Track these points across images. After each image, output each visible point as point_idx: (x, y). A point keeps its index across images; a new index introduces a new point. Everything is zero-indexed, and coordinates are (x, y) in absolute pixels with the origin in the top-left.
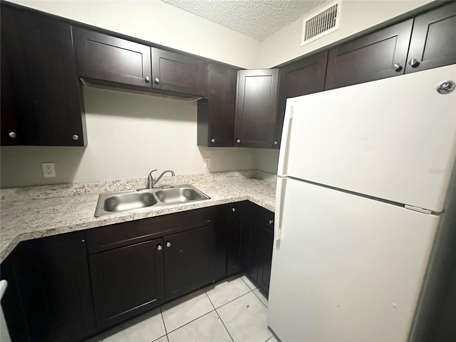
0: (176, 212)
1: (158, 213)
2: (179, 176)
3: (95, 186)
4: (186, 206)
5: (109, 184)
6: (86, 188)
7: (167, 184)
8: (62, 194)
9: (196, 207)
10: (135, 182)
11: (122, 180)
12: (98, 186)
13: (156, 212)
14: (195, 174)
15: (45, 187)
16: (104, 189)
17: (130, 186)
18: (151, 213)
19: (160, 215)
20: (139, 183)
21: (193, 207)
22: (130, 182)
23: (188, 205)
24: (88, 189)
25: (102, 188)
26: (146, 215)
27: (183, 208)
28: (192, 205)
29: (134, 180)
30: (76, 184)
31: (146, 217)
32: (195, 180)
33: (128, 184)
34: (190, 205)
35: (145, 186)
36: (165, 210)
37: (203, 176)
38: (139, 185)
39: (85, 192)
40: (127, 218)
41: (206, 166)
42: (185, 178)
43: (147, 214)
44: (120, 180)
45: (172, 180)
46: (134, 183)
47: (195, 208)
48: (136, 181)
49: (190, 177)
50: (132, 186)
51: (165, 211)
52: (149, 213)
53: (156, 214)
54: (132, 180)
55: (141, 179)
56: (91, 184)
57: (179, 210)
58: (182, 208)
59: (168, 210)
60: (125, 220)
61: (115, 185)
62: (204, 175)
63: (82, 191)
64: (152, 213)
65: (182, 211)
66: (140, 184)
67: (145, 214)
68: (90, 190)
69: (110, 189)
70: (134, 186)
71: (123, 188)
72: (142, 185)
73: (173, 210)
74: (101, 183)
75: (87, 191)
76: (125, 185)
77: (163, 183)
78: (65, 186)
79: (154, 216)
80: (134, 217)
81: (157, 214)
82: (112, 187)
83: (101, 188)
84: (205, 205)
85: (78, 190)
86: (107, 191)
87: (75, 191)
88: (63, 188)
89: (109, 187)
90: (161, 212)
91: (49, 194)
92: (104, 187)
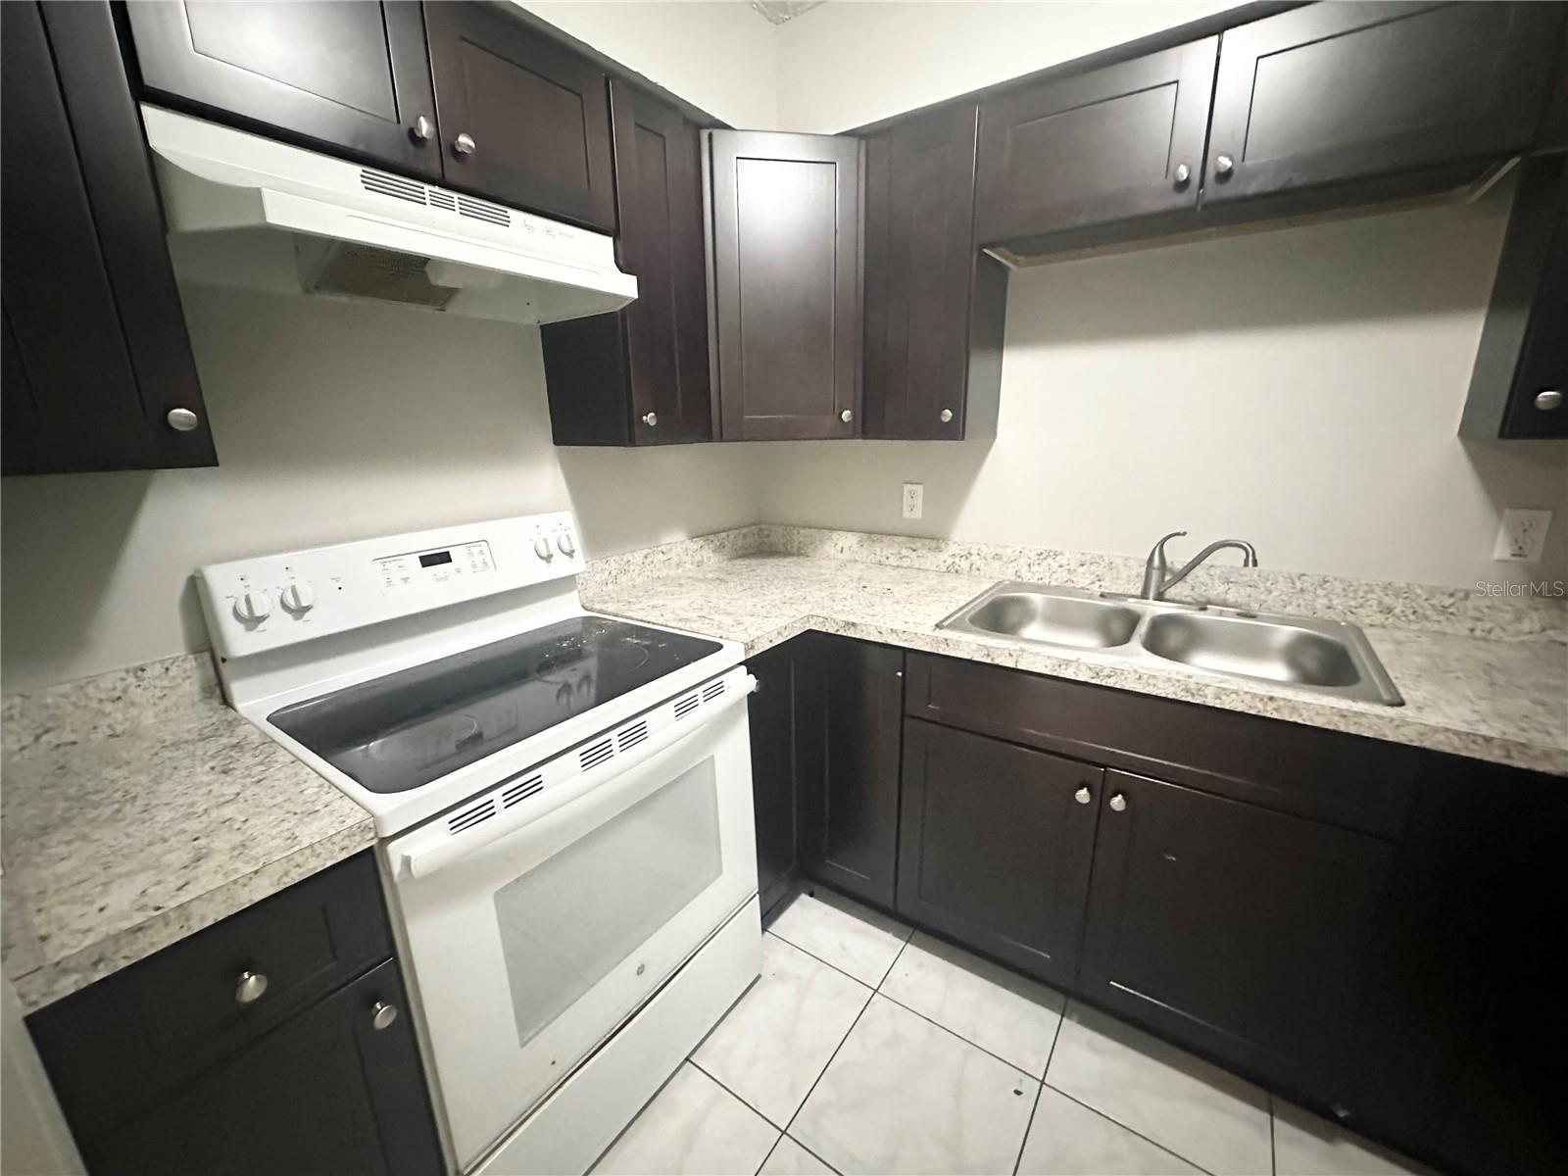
0: (1170, 696)
1: (1097, 674)
2: (1304, 575)
3: (994, 558)
4: (1224, 689)
5: (1029, 558)
6: (974, 558)
7: (1231, 598)
8: (925, 563)
9: (1275, 709)
10: (1104, 567)
11: (1067, 555)
12: (1000, 559)
13: (1090, 669)
14: (1408, 584)
15: (900, 539)
16: (1014, 571)
17: (1087, 575)
18: (1074, 665)
19: (1104, 683)
20: (1118, 571)
21: (1260, 706)
22: (1091, 564)
23: (1235, 687)
24: (979, 563)
25: (1011, 566)
26: (1057, 667)
27: (1210, 691)
28: (1254, 696)
29: (1106, 558)
30: (954, 543)
31: (1055, 674)
32: (1397, 611)
33: (1081, 570)
34: (1247, 693)
35: (1137, 589)
36: (1126, 673)
37: (1469, 604)
38: (1118, 578)
39: (968, 569)
40: (999, 656)
41: (1502, 550)
42: (1339, 590)
43: (1060, 666)
44: (1062, 554)
45: (1261, 585)
46: (1101, 567)
47: (1268, 715)
48: (1111, 563)
49: (1366, 592)
50: (1093, 577)
51: (1126, 678)
52: (1068, 662)
53: (1091, 674)
54: (1098, 560)
55: (1127, 559)
56: (985, 549)
57: (1183, 693)
58: (1199, 690)
59: (1137, 676)
60: (992, 660)
61: (1045, 562)
62: (1472, 596)
63: (965, 564)
64: (1077, 668)
65: (1198, 700)
66: (1121, 576)
67: (1055, 661)
68: (982, 568)
69: (1030, 575)
70: (1099, 580)
71: (1065, 579)
72: (1129, 584)
73: (1160, 685)
74: (1009, 551)
75: (974, 566)
76: (1072, 569)
77: (1215, 593)
78: (933, 544)
79: (1081, 678)
80: (1020, 659)
81: (1093, 678)
82: (1034, 569)
83: (1008, 568)
84: (1336, 718)
85: (957, 560)
86: (1019, 577)
87: (950, 561)
88: (930, 549)
89: (1026, 568)
90: (1109, 676)
91: (904, 556)
92: (1015, 564)
